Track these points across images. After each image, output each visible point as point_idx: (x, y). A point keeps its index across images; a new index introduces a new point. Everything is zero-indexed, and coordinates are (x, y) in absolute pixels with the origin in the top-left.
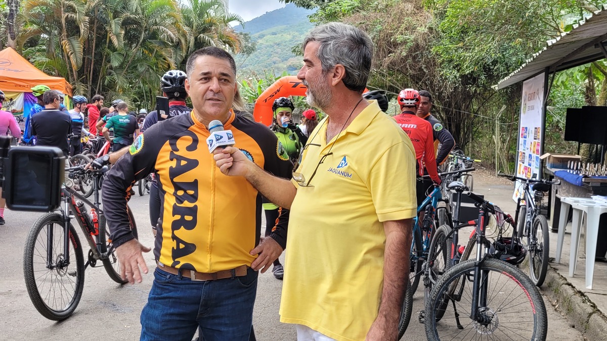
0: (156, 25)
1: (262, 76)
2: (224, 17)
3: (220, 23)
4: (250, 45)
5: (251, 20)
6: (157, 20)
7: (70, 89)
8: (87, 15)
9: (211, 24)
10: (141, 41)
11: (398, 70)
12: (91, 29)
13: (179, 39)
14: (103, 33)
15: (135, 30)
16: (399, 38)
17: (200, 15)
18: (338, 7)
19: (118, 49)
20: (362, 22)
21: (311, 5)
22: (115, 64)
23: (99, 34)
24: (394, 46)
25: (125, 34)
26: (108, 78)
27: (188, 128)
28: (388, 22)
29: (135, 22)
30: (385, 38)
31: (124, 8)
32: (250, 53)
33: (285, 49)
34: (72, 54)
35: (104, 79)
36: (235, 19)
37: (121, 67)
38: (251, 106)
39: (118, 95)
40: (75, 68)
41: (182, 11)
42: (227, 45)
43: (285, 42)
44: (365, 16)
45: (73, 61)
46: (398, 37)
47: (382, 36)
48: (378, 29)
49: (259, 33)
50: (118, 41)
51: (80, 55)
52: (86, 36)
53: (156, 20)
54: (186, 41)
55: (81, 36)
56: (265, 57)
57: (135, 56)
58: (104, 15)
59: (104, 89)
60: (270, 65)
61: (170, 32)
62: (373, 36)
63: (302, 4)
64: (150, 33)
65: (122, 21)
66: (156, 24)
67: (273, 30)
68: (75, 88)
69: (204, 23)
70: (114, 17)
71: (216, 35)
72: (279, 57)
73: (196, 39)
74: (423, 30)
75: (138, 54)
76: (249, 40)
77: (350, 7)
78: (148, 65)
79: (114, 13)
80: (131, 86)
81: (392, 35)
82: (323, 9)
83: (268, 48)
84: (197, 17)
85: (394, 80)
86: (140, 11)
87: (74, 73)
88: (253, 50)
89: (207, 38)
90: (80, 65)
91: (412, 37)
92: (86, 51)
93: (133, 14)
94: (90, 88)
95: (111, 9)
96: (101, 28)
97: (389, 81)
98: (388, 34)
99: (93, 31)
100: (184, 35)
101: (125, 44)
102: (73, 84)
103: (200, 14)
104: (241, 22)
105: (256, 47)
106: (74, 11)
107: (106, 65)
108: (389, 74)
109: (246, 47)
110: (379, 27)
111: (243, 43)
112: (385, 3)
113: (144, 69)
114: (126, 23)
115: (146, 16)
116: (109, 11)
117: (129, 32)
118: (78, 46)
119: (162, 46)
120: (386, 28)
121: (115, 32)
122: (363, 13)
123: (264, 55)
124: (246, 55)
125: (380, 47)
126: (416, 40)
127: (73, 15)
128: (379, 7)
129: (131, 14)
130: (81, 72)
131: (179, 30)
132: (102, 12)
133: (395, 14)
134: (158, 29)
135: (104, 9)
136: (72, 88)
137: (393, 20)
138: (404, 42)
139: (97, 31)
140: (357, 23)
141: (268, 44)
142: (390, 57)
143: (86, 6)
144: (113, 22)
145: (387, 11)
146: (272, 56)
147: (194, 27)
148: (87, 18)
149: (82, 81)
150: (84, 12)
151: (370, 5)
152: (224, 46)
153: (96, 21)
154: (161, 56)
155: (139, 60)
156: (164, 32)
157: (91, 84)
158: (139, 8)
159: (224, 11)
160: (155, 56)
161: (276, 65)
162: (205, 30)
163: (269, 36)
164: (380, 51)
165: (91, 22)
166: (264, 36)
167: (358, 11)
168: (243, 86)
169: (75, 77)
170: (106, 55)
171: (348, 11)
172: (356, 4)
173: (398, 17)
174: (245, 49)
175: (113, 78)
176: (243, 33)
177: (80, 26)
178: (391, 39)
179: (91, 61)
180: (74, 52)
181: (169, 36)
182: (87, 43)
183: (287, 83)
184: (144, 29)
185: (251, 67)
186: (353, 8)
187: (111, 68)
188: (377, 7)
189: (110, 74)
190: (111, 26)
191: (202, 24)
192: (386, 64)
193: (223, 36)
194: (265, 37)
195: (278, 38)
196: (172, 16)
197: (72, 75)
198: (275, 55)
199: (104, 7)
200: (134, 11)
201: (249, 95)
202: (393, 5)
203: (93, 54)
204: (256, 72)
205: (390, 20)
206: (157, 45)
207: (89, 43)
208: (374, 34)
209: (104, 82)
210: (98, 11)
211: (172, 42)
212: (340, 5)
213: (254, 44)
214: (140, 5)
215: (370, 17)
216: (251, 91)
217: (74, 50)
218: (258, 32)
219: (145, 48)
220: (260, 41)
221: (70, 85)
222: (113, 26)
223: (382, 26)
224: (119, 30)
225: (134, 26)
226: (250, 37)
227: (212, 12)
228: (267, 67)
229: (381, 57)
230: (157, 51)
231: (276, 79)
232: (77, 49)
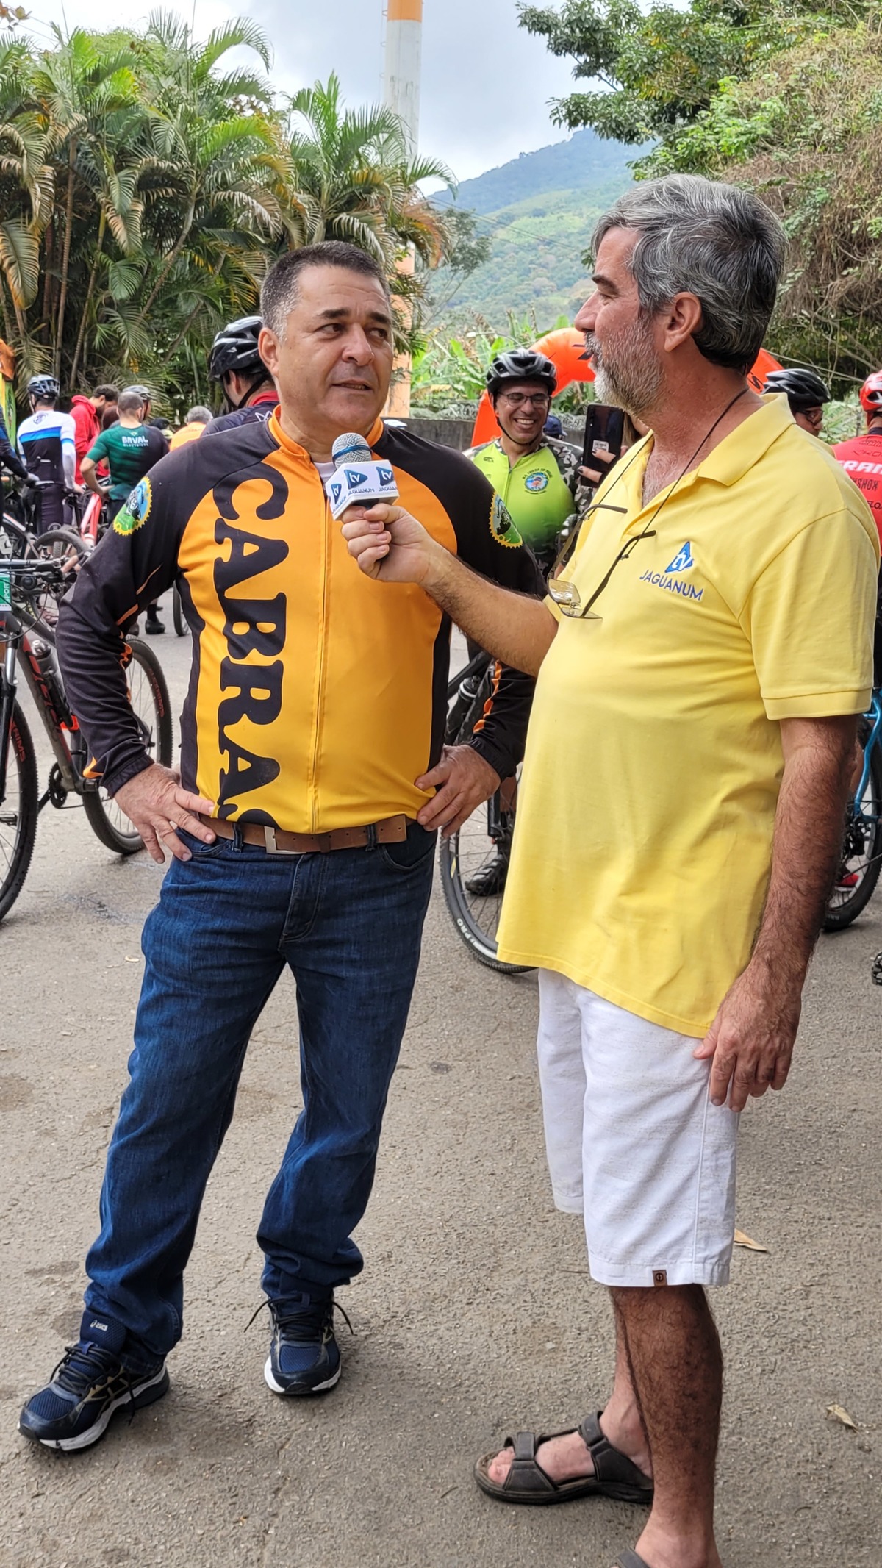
0: (225, 190)
1: (502, 329)
2: (404, 167)
3: (393, 183)
4: (473, 244)
5: (478, 175)
6: (229, 176)
7: (8, 357)
8: (48, 160)
9: (369, 186)
10: (186, 232)
11: (866, 314)
12: (59, 198)
13: (286, 229)
14: (89, 209)
15: (171, 201)
17: (341, 162)
18: (710, 138)
19: (127, 254)
20: (776, 178)
21: (637, 133)
22: (121, 292)
23: (81, 213)
24: (859, 246)
25: (147, 213)
26: (101, 329)
27: (262, 456)
28: (847, 181)
29: (170, 179)
30: (837, 225)
31: (143, 142)
32: (475, 265)
33: (565, 256)
34: (11, 264)
35: (92, 331)
36: (433, 172)
37: (135, 300)
38: (471, 409)
39: (127, 376)
40: (19, 303)
41: (293, 151)
42: (412, 245)
43: (567, 237)
44: (783, 164)
45: (15, 285)
46: (873, 221)
47: (828, 219)
48: (819, 198)
49: (498, 213)
50: (128, 231)
51: (32, 270)
52: (47, 219)
53: (224, 175)
54: (302, 231)
55: (35, 219)
56: (513, 278)
57: (170, 272)
58: (93, 162)
59: (92, 360)
60: (525, 298)
61: (260, 209)
62: (802, 218)
63: (613, 131)
64: (210, 210)
65: (137, 177)
66: (225, 185)
67: (537, 202)
68: (20, 356)
69: (350, 184)
70: (118, 168)
71: (380, 217)
72: (550, 278)
73: (328, 226)
75: (179, 265)
76: (473, 232)
77: (743, 139)
78: (205, 298)
79: (117, 157)
80: (161, 351)
81: (855, 215)
82: (672, 144)
83: (521, 253)
84: (333, 167)
85: (857, 343)
86: (184, 152)
87: (19, 316)
88: (481, 257)
89: (357, 225)
90: (32, 296)
92: (48, 256)
93: (165, 157)
94: (57, 355)
95: (109, 145)
96: (84, 196)
97: (844, 343)
98: (843, 214)
99: (65, 205)
100: (298, 217)
101: (144, 240)
102: (15, 345)
103: (339, 158)
104: (447, 179)
105: (490, 249)
106: (16, 151)
107: (96, 296)
108: (842, 324)
109: (461, 250)
110: (820, 194)
111: (455, 240)
112: (840, 127)
113: (193, 306)
114: (147, 184)
115: (198, 165)
116: (104, 153)
117: (156, 207)
118: (27, 244)
119: (240, 247)
120: (839, 196)
121: (120, 207)
122: (779, 154)
123: (511, 270)
124: (461, 272)
125: (821, 249)
127: (13, 162)
128: (825, 138)
129: (160, 159)
130: (35, 311)
131: (283, 201)
132: (87, 153)
133: (869, 158)
134: (231, 200)
135: (92, 145)
136: (11, 354)
137: (860, 174)
139: (74, 205)
140: (761, 181)
141: (522, 241)
142: (848, 278)
143: (47, 138)
144: (114, 181)
145: (845, 148)
146: (532, 275)
147: (325, 195)
148: (49, 171)
149: (39, 338)
150: (41, 154)
151: (800, 130)
152: (402, 247)
153: (72, 177)
154: (238, 272)
155: (181, 283)
156: (245, 207)
157: (59, 344)
158: (182, 142)
159: (403, 151)
160: (221, 273)
161: (542, 299)
162: (352, 202)
163: (525, 220)
164: (820, 261)
165: (60, 181)
166: (511, 218)
167: (765, 149)
168: (452, 354)
169: (21, 326)
170: (97, 270)
171: (737, 150)
172: (760, 131)
173: (875, 164)
174: (460, 256)
175: (115, 331)
176: (457, 211)
177: (32, 191)
178: (852, 226)
179: (60, 284)
180: (16, 261)
181: (258, 219)
182: (49, 237)
183: (566, 348)
184: (193, 198)
185: (474, 306)
186: (753, 141)
187: (110, 303)
188: (819, 137)
189: (107, 319)
190: (109, 192)
191: (345, 187)
192: (835, 298)
193: (399, 217)
194: (513, 224)
195: (549, 226)
196: (267, 165)
197: (14, 322)
198: (540, 271)
199: (92, 139)
200: (169, 150)
201: (467, 379)
202: (864, 130)
203: (65, 265)
204: (487, 318)
205: (853, 173)
206: (226, 243)
207: (54, 236)
208: (807, 214)
209: (91, 340)
210: (78, 151)
211: (267, 235)
212: (717, 133)
213: (483, 243)
214: (185, 134)
215: (797, 164)
216: (471, 370)
217: (17, 255)
218: (498, 207)
219: (198, 252)
220: (501, 234)
221: (6, 348)
222: (115, 192)
223: (829, 190)
224: (129, 202)
225: (170, 190)
226: (473, 223)
227: (371, 154)
228: (516, 305)
229: (822, 277)
230: (227, 259)
231: (539, 337)
232: (24, 253)
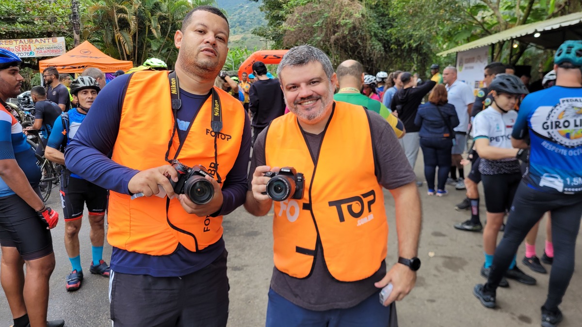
8: (134, 15)
10: (169, 32)
14: (143, 27)
15: (166, 24)
16: (343, 22)
19: (156, 38)
22: (155, 48)
23: (141, 28)
24: (338, 27)
25: (161, 28)
29: (164, 18)
30: (332, 23)
31: (157, 8)
34: (125, 43)
37: (158, 50)
40: (128, 52)
45: (127, 48)
46: (341, 21)
50: (157, 32)
51: (131, 44)
55: (131, 30)
58: (144, 14)
62: (322, 21)
65: (157, 18)
70: (152, 15)
74: (358, 15)
81: (336, 20)
90: (132, 50)
91: (351, 21)
95: (148, 9)
96: (142, 23)
101: (161, 35)
106: (126, 13)
110: (326, 15)
114: (160, 19)
115: (171, 15)
116: (147, 11)
118: (129, 38)
120: (331, 15)
121: (154, 26)
125: (328, 29)
126: (353, 23)
127: (125, 15)
129: (163, 13)
132: (143, 12)
133: (337, 6)
135: (144, 10)
137: (336, 10)
138: (346, 24)
143: (133, 8)
144: (152, 19)
148: (135, 17)
150: (132, 13)
164: (328, 31)
177: (130, 23)
178: (336, 23)
180: (127, 42)
184: (170, 23)
199: (143, 8)
200: (165, 11)
205: (334, 10)
217: (126, 40)
222: (152, 22)
223: (328, 14)
225: (165, 21)
232: (128, 39)
